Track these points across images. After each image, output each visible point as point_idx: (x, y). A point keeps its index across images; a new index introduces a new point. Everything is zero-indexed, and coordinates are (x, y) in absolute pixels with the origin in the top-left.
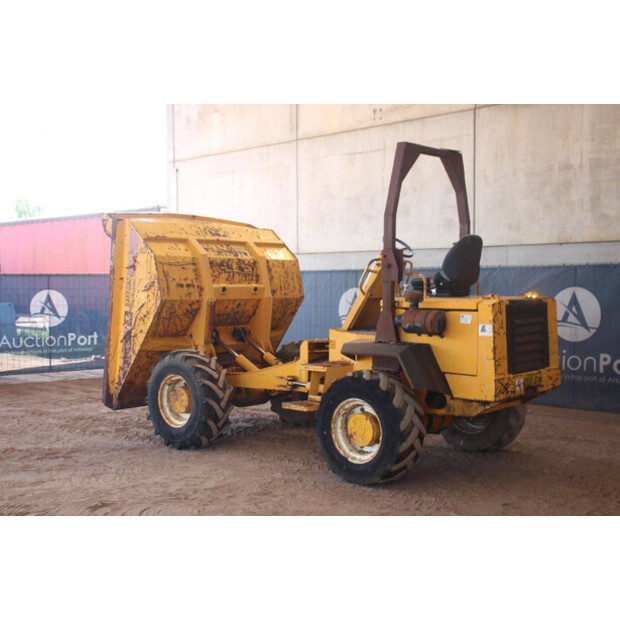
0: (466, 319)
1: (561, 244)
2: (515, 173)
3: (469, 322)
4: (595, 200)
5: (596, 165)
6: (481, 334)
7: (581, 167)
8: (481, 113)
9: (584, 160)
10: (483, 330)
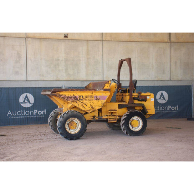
0: (148, 97)
1: (56, 81)
2: (41, 59)
3: (149, 98)
4: (66, 69)
5: (66, 60)
6: (151, 100)
7: (62, 60)
8: (28, 40)
9: (63, 58)
10: (152, 100)
